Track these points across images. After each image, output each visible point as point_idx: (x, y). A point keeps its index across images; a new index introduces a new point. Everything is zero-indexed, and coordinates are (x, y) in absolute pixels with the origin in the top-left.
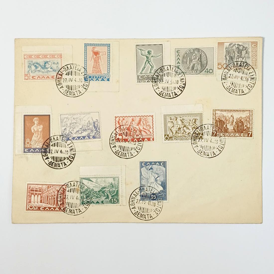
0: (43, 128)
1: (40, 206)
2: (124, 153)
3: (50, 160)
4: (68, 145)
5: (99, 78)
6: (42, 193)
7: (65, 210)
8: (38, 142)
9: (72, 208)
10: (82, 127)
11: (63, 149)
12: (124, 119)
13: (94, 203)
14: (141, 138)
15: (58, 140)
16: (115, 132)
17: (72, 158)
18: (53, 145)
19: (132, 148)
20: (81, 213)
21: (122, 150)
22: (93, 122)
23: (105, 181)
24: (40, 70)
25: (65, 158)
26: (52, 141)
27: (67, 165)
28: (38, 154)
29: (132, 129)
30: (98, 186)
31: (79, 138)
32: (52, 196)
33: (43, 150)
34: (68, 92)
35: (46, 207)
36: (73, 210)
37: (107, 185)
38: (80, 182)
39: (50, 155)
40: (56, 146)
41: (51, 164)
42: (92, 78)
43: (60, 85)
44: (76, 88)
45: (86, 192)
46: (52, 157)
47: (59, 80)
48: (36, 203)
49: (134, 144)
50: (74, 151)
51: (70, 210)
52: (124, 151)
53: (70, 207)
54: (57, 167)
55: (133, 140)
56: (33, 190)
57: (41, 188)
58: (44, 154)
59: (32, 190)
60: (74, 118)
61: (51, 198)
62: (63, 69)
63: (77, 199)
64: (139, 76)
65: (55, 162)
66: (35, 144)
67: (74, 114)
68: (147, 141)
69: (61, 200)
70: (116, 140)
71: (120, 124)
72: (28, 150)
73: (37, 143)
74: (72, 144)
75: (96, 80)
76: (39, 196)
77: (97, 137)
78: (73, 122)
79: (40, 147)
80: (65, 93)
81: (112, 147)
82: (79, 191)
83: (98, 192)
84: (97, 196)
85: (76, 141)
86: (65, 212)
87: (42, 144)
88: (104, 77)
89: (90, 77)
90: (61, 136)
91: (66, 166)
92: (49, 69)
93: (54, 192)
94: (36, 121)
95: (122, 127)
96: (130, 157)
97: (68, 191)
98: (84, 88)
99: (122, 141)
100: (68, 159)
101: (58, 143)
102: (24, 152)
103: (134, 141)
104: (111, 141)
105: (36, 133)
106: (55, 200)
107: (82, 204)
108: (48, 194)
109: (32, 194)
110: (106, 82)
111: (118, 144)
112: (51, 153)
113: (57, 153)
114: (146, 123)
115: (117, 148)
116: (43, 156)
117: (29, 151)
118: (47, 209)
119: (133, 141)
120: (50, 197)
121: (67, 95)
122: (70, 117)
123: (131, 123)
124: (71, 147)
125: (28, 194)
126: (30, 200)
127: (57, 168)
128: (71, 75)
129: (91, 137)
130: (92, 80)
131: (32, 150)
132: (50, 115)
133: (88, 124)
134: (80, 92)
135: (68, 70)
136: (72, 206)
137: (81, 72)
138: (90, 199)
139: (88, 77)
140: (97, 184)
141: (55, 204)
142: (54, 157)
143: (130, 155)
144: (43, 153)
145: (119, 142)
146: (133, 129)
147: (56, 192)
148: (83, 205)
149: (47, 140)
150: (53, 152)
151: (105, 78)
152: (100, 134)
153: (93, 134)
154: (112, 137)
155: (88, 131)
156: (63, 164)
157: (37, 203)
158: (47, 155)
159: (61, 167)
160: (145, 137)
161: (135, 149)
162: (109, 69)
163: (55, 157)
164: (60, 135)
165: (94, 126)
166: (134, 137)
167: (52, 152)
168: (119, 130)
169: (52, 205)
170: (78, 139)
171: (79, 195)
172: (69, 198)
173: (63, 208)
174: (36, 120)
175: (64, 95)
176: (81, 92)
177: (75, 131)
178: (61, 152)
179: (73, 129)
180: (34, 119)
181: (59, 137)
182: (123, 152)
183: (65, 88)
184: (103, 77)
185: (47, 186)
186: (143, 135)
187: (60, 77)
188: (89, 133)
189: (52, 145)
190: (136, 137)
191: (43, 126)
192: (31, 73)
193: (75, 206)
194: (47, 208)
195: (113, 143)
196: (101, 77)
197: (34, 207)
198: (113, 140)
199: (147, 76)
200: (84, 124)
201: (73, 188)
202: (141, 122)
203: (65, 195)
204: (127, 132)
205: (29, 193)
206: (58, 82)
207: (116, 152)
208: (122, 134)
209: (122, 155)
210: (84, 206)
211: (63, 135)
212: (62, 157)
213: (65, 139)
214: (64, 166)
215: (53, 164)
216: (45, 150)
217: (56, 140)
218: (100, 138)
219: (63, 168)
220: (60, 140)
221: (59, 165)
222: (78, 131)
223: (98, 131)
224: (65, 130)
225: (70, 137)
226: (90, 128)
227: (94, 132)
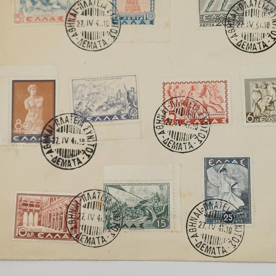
0: (44, 103)
1: (38, 231)
2: (178, 143)
3: (55, 154)
4: (84, 130)
5: (136, 19)
6: (41, 208)
7: (79, 238)
8: (35, 125)
9: (90, 234)
10: (109, 100)
11: (77, 137)
12: (177, 87)
13: (127, 227)
14: (207, 118)
15: (67, 122)
16: (162, 108)
17: (90, 151)
18: (60, 130)
19: (191, 134)
20: (105, 243)
21: (174, 139)
22: (126, 92)
23: (145, 191)
24: (40, 7)
25: (79, 152)
26: (58, 123)
27: (82, 163)
28: (35, 144)
29: (191, 103)
30: (134, 199)
31: (102, 118)
32: (58, 214)
33: (43, 138)
34: (85, 42)
35: (48, 233)
36: (92, 239)
37: (149, 197)
38: (104, 191)
39: (54, 147)
40: (65, 131)
41: (55, 161)
42: (125, 19)
43: (72, 31)
44: (98, 36)
45: (114, 208)
46: (58, 149)
47: (70, 24)
48: (31, 226)
49: (194, 129)
50: (94, 141)
51: (87, 237)
52: (177, 140)
53: (87, 233)
54: (66, 166)
55: (192, 122)
56: (26, 205)
57: (40, 201)
59: (24, 204)
60: (94, 85)
61: (56, 217)
62: (77, 6)
63: (99, 219)
64: (203, 16)
65: (62, 158)
66: (31, 128)
67: (94, 79)
68: (216, 123)
69: (72, 221)
70: (164, 121)
71: (172, 95)
72: (18, 138)
73: (34, 126)
74: (91, 129)
75: (131, 24)
76: (36, 214)
77: (133, 117)
78: (92, 91)
79: (38, 134)
80: (80, 45)
81: (158, 134)
82: (102, 207)
83: (133, 209)
84: (132, 215)
85: (98, 123)
86: (80, 241)
87: (42, 128)
88: (145, 18)
89: (121, 18)
90: (73, 115)
91: (80, 165)
92: (55, 6)
93: (61, 208)
94: (32, 90)
95: (174, 100)
96: (188, 150)
97: (83, 207)
98: (112, 36)
99: (174, 124)
100: (84, 152)
101: (67, 126)
102: (13, 141)
103: (195, 123)
104: (157, 123)
105: (32, 110)
106: (62, 222)
107: (108, 229)
108: (50, 211)
109: (25, 210)
110: (148, 26)
111: (167, 128)
112: (57, 143)
113: (66, 142)
114: (215, 94)
115: (167, 136)
116: (43, 149)
117: (20, 139)
118: (49, 237)
119: (194, 124)
120: (54, 215)
121: (84, 47)
122: (87, 83)
123: (190, 94)
124: (90, 133)
125: (18, 210)
126: (22, 220)
127: (66, 168)
128: (91, 15)
129: (123, 117)
130: (125, 23)
131: (25, 137)
132: (54, 81)
133: (117, 95)
134: (104, 43)
135: (85, 7)
136: (90, 231)
137: (107, 9)
138: (120, 220)
139: (118, 18)
140: (132, 196)
141: (63, 227)
142: (60, 149)
143: (188, 147)
144: (44, 143)
145: (170, 125)
146: (192, 103)
147: (65, 208)
149: (49, 122)
150: (60, 141)
151: (147, 19)
152: (138, 112)
153: (127, 112)
154: (158, 117)
155: (118, 106)
156: (76, 161)
157: (33, 225)
158: (49, 146)
159: (73, 166)
160: (213, 116)
161: (197, 137)
162: (152, 6)
163: (63, 149)
164: (70, 114)
165: (128, 98)
166: (195, 117)
167: (57, 141)
168: (170, 105)
169: (57, 229)
170: (101, 120)
171: (102, 213)
172: (86, 217)
173: (76, 235)
174: (32, 89)
175: (79, 47)
176: (106, 43)
177: (96, 106)
178: (73, 141)
180: (29, 88)
181: (69, 116)
182: (176, 142)
183: (80, 37)
184: (143, 17)
185: (49, 198)
186: (209, 114)
187: (73, 17)
188: (119, 109)
189: (58, 131)
190: (198, 116)
191: (43, 98)
192: (25, 12)
193: (96, 231)
194: (49, 235)
195: (160, 126)
196: (140, 18)
197: (28, 232)
198: (160, 121)
199: (216, 15)
200: (111, 95)
201: (93, 200)
202: (207, 91)
203: (80, 213)
204: (183, 109)
205: (19, 209)
206: (69, 26)
207: (165, 142)
208: (174, 111)
209: (175, 147)
210: (110, 232)
211: (76, 113)
212: (75, 150)
213: (80, 119)
214: (78, 165)
215: (60, 162)
216: (47, 139)
217: (65, 121)
218: (138, 119)
219: (76, 169)
220: (71, 122)
221: (69, 163)
222: (102, 106)
223: (135, 106)
224: (79, 104)
225: (88, 116)
226: (120, 102)
227: (128, 109)
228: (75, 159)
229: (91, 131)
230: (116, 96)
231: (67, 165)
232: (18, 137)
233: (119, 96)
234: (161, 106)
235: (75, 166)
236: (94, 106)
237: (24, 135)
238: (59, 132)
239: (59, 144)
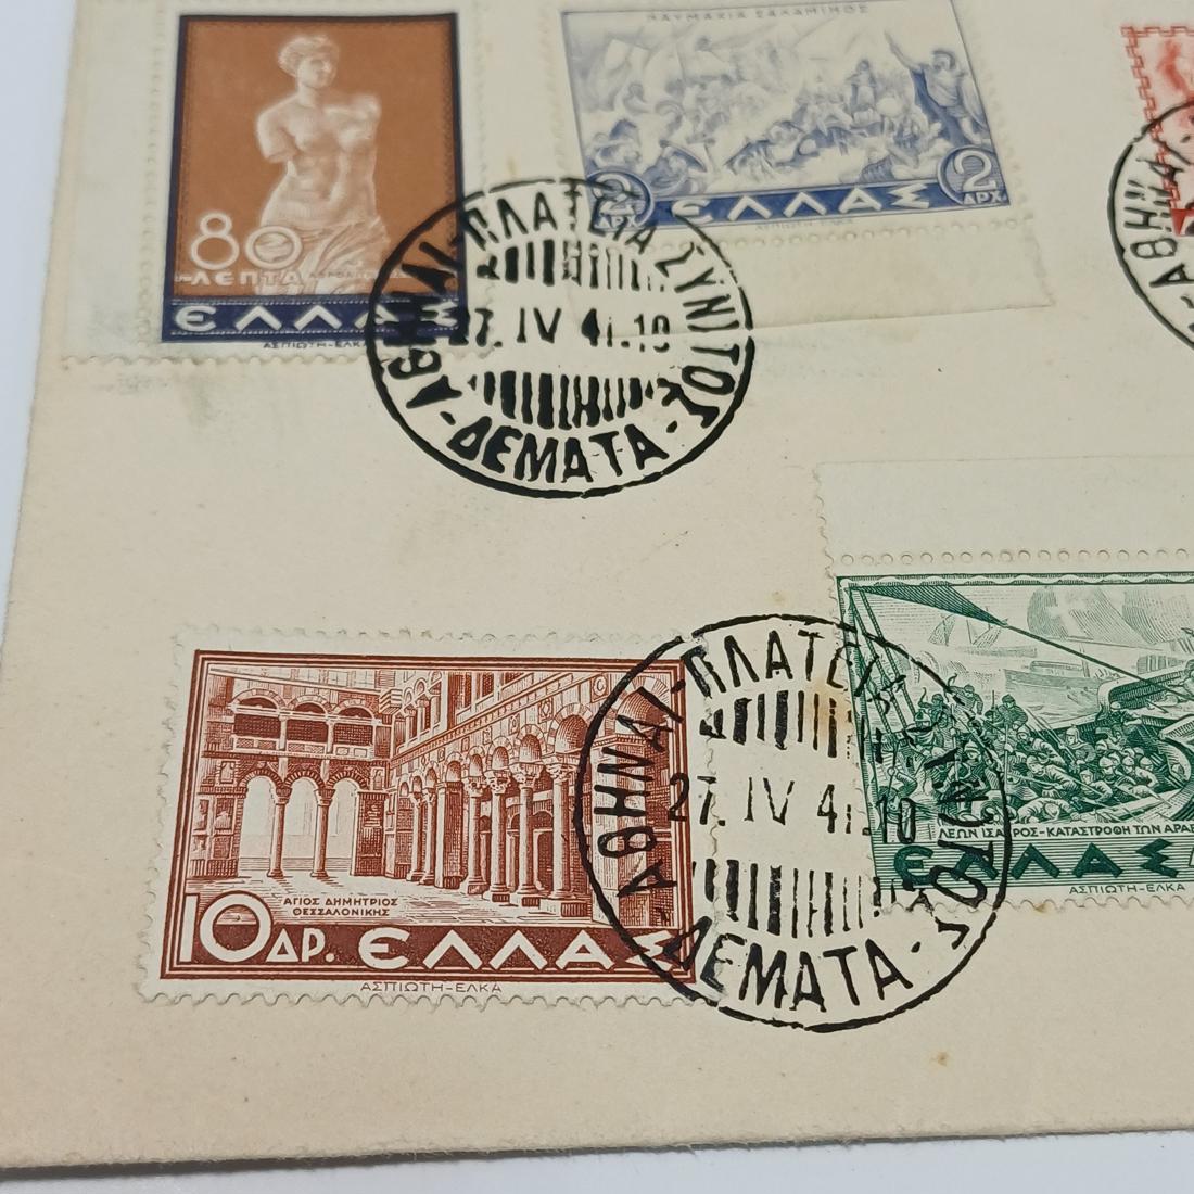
0: (386, 132)
1: (359, 919)
3: (470, 407)
4: (662, 266)
6: (382, 750)
7: (689, 963)
8: (326, 242)
9: (775, 927)
10: (802, 111)
11: (617, 306)
13: (1054, 872)
15: (546, 226)
16: (1148, 148)
17: (717, 383)
18: (501, 269)
20: (897, 994)
22: (908, 73)
25: (637, 393)
26: (484, 232)
27: (665, 456)
28: (329, 348)
30: (1067, 674)
31: (777, 202)
32: (513, 790)
33: (384, 315)
35: (441, 932)
36: (793, 965)
37: (1174, 662)
38: (843, 626)
39: (459, 363)
40: (531, 273)
41: (476, 445)
45: (929, 737)
46: (490, 377)
48: (302, 883)
50: (735, 324)
51: (756, 954)
53: (753, 924)
54: (550, 478)
56: (269, 728)
57: (371, 698)
58: (402, 352)
59: (244, 725)
60: (705, 40)
61: (503, 808)
63: (832, 815)
65: (525, 429)
66: (297, 262)
67: (701, 13)
69: (626, 834)
70: (1177, 216)
71: (1191, 88)
72: (207, 317)
73: (320, 249)
74: (709, 259)
76: (346, 791)
77: (974, 194)
78: (696, 69)
79: (350, 289)
81: (1154, 284)
82: (846, 730)
83: (1073, 740)
85: (750, 228)
86: (700, 986)
87: (378, 259)
90: (581, 188)
91: (654, 465)
93: (533, 742)
94: (306, 62)
97: (705, 730)
100: (676, 392)
101: (549, 246)
102: (170, 332)
104: (1129, 224)
105: (309, 161)
106: (546, 842)
107: (908, 886)
108: (456, 766)
109: (251, 765)
112: (481, 339)
113: (548, 335)
116: (387, 378)
117: (226, 318)
118: (452, 957)
120: (487, 796)
124: (701, 280)
125: (203, 766)
126: (230, 837)
127: (558, 485)
129: (906, 195)
131: (259, 312)
132: (449, 19)
133: (855, 88)
136: (775, 905)
138: (988, 818)
140: (1046, 652)
141: (558, 882)
142: (509, 377)
144: (389, 342)
147: (562, 744)
148: (923, 899)
149: (428, 224)
150: (503, 327)
152: (997, 167)
153: (929, 167)
154: (1131, 195)
155: (870, 140)
156: (621, 443)
157: (322, 875)
158: (426, 361)
159: (602, 474)
163: (527, 377)
164: (564, 181)
165: (924, 98)
167: (485, 328)
169: (516, 898)
170: (765, 212)
171: (846, 773)
172: (728, 804)
173: (665, 936)
174: (305, 59)
177: (729, 140)
178: (590, 327)
179: (701, 127)
180: (285, 51)
181: (555, 193)
185: (444, 678)
188: (882, 153)
189: (487, 271)
191: (381, 103)
193: (820, 904)
194: (452, 940)
195: (1153, 244)
197: (275, 931)
198: (1148, 215)
200: (814, 87)
201: (771, 687)
203: (681, 778)
205: (209, 754)
210: (929, 907)
211: (601, 179)
212: (607, 381)
213: (629, 210)
214: (641, 465)
215: (508, 450)
216: (411, 317)
217: (529, 221)
218: (1007, 202)
219: (625, 490)
220: (573, 226)
221: (575, 458)
222: (765, 143)
223: (976, 139)
224: (616, 131)
225: (684, 191)
226: (878, 119)
227: (931, 152)
228: (615, 433)
229: (710, 271)
230: (848, 94)
231: (560, 467)
232: (211, 310)
234: (1138, 139)
235: (619, 472)
236: (712, 141)
237: (248, 299)
238: (498, 278)
239: (499, 344)
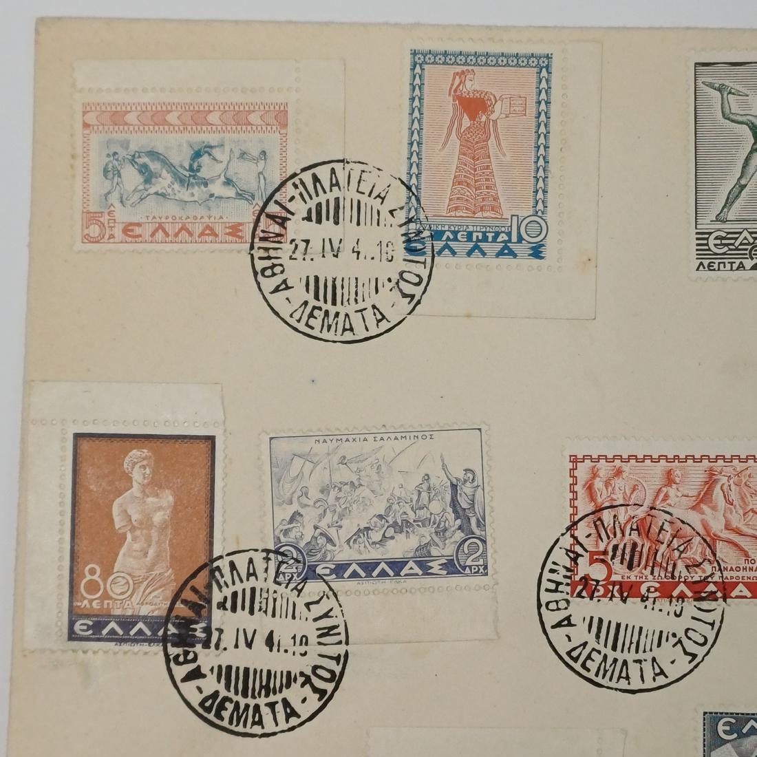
0: (175, 509)
2: (615, 660)
3: (210, 684)
4: (308, 605)
5: (485, 239)
8: (145, 583)
10: (390, 507)
12: (619, 472)
14: (716, 578)
15: (252, 578)
16: (567, 541)
17: (327, 675)
18: (228, 605)
19: (661, 632)
21: (606, 646)
22: (449, 484)
24: (169, 191)
25: (289, 679)
26: (222, 581)
27: (299, 716)
28: (145, 647)
29: (662, 529)
31: (369, 567)
33: (172, 630)
34: (316, 313)
39: (207, 659)
40: (243, 608)
41: (212, 706)
42: (448, 239)
43: (274, 275)
44: (356, 294)
46: (220, 667)
47: (267, 249)
49: (672, 614)
50: (340, 643)
52: (614, 648)
54: (245, 726)
55: (666, 591)
58: (179, 650)
60: (344, 457)
62: (289, 190)
64: (710, 234)
65: (235, 698)
66: (131, 596)
67: (344, 438)
68: (746, 597)
70: (573, 585)
71: (599, 500)
72: (89, 628)
73: (142, 589)
74: (332, 602)
75: (469, 254)
77: (470, 567)
79: (156, 613)
80: (299, 321)
81: (553, 627)
85: (353, 584)
87: (169, 594)
88: (514, 238)
89: (436, 235)
90: (272, 556)
91: (294, 721)
92: (217, 188)
94: (137, 466)
95: (607, 516)
96: (649, 684)
98: (405, 295)
99: (604, 596)
100: (308, 680)
101: (253, 590)
103: (675, 593)
104: (547, 590)
105: (138, 533)
110: (524, 263)
111: (582, 609)
112: (217, 647)
113: (249, 645)
114: (742, 499)
115: (580, 633)
116: (172, 664)
117: (96, 630)
119: (671, 597)
121: (312, 328)
122: (321, 449)
123: (661, 496)
124: (326, 615)
127: (248, 730)
128: (336, 223)
129: (435, 566)
130: (447, 252)
131: (113, 625)
132: (211, 440)
133: (419, 492)
134: (379, 317)
135: (317, 195)
137: (390, 203)
139: (426, 234)
142: (229, 668)
143: (649, 674)
144: (174, 645)
145: (592, 598)
146: (667, 526)
149: (194, 575)
150: (228, 639)
151: (520, 239)
152: (485, 551)
153: (450, 550)
154: (552, 571)
155: (422, 530)
156: (279, 707)
158: (191, 656)
159: (269, 726)
160: (734, 574)
161: (680, 642)
162: (540, 195)
163: (238, 668)
164: (263, 551)
165: (454, 503)
166: (677, 574)
167: (219, 639)
168: (593, 531)
170: (363, 574)
174: (137, 464)
175: (296, 329)
176: (384, 317)
177: (350, 526)
178: (270, 641)
179: (336, 518)
180: (127, 459)
181: (258, 558)
182: (611, 655)
183: (299, 293)
184: (509, 234)
186: (723, 565)
187: (276, 228)
188: (425, 541)
189: (222, 605)
190: (685, 573)
191: (175, 495)
192: (117, 204)
195: (557, 602)
196: (497, 234)
198: (558, 584)
199: (751, 233)
202: (717, 490)
204: (635, 545)
206: (261, 258)
207: (575, 654)
208: (605, 553)
209: (606, 671)
211: (281, 550)
212: (276, 672)
213: (294, 570)
214: (287, 721)
215: (226, 709)
216: (183, 631)
217: (244, 576)
218: (486, 574)
219: (279, 734)
220: (266, 579)
221: (257, 715)
222: (368, 529)
223: (477, 532)
224: (292, 520)
225: (323, 560)
226: (429, 516)
227: (453, 540)
228: (277, 702)
229: (331, 610)
230: (415, 497)
231: (250, 720)
232: (91, 623)
233: (424, 495)
234: (563, 535)
235: (277, 725)
236: (341, 527)
237: (111, 617)
238: (227, 610)
239: (225, 649)
